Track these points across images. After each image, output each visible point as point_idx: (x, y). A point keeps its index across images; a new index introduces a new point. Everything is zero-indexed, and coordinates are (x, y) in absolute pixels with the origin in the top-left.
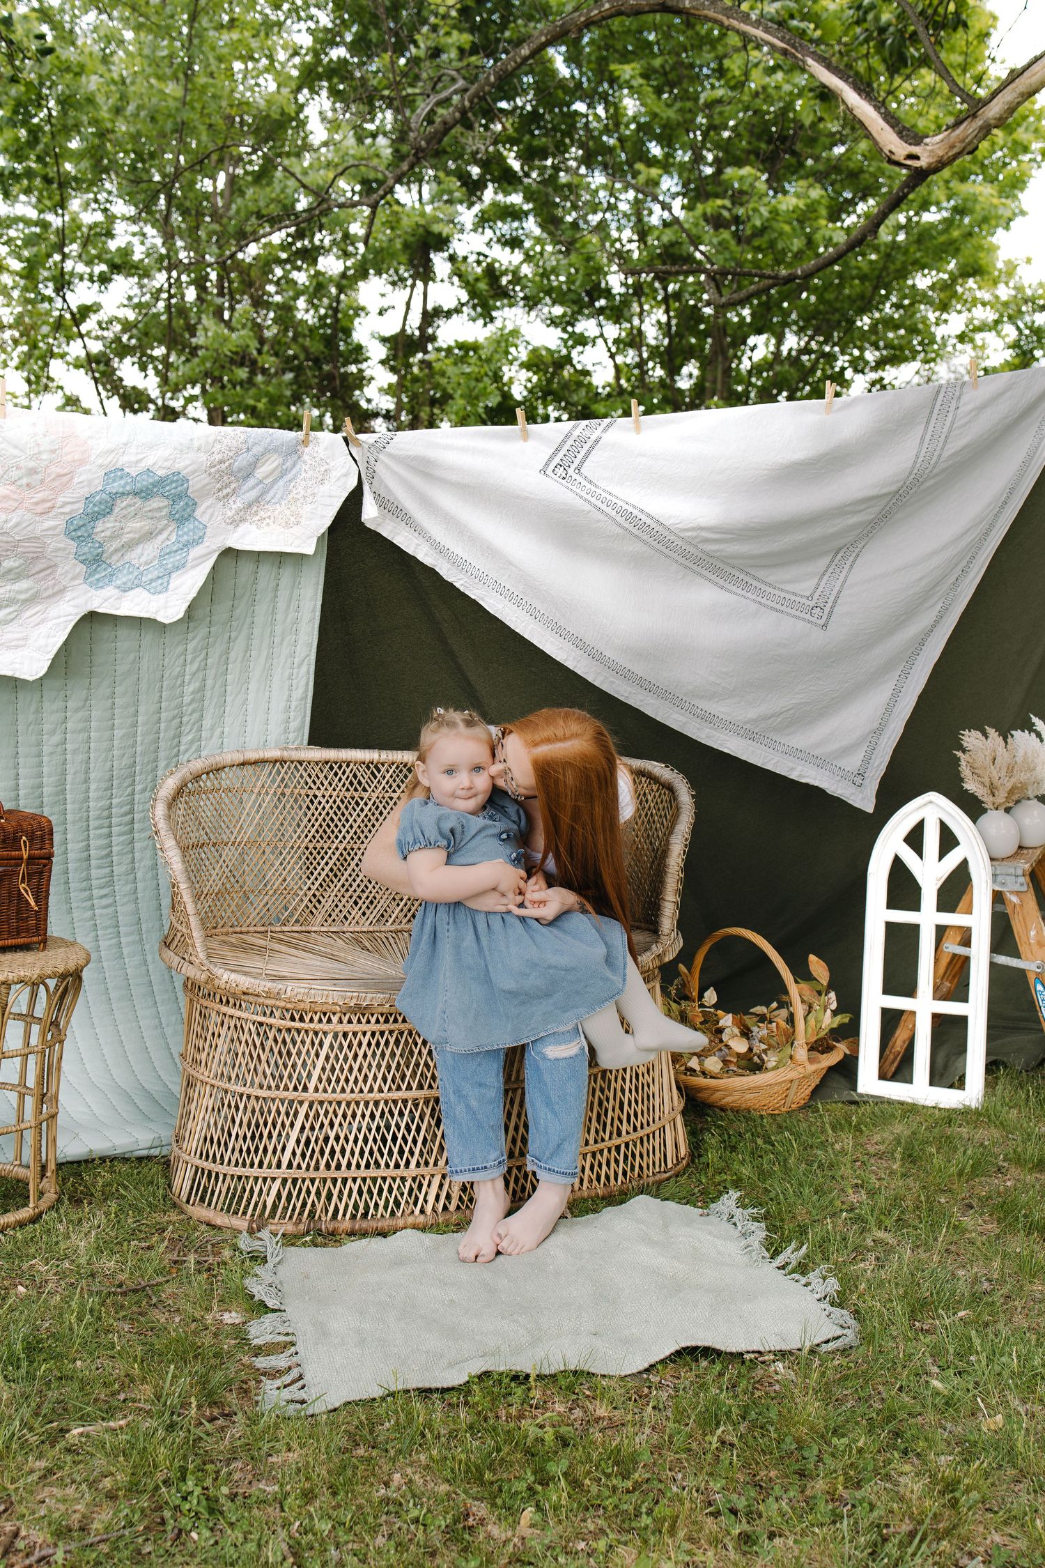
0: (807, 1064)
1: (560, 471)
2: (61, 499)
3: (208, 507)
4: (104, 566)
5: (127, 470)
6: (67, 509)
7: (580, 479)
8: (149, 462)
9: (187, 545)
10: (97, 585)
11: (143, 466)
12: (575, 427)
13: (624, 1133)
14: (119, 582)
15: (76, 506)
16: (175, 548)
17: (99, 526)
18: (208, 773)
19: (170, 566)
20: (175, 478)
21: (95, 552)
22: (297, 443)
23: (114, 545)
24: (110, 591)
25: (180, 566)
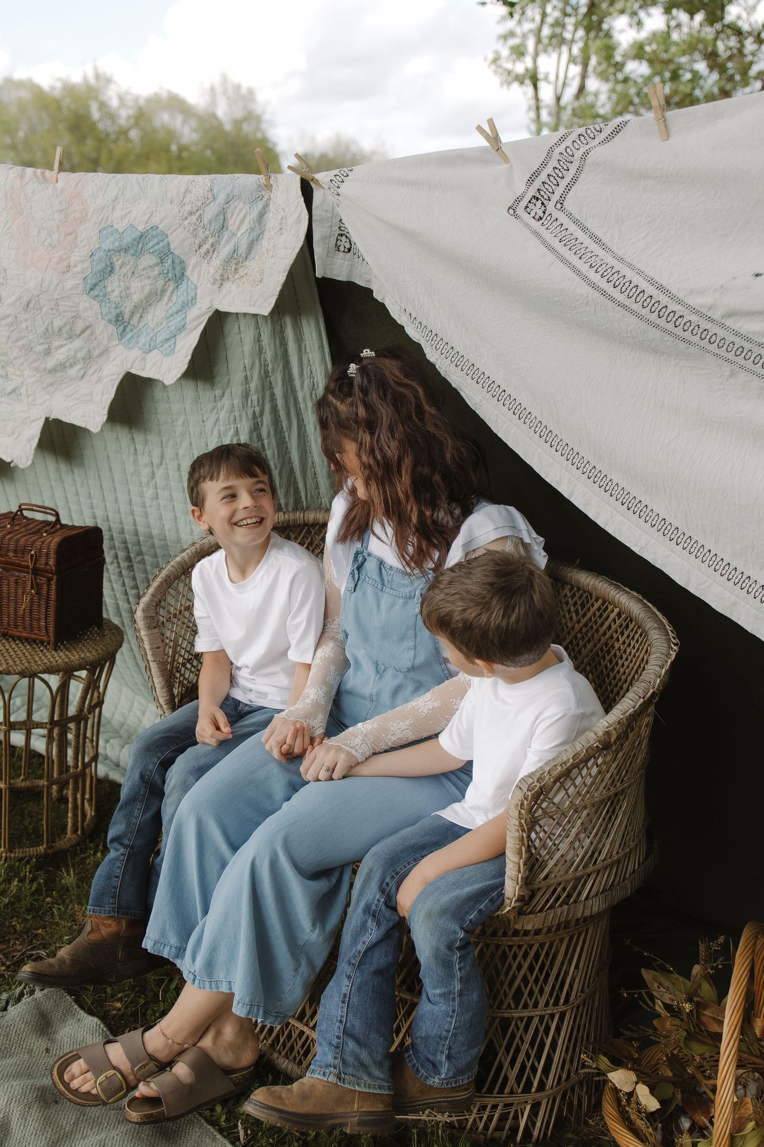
1: (536, 208)
2: (74, 258)
3: (195, 267)
4: (130, 327)
5: (115, 226)
7: (563, 219)
8: (130, 217)
9: (184, 306)
10: (128, 346)
11: (126, 223)
12: (563, 139)
14: (141, 344)
15: (85, 265)
16: (175, 310)
17: (109, 285)
19: (175, 327)
20: (154, 233)
21: (114, 312)
22: (260, 188)
23: (128, 306)
24: (136, 352)
25: (182, 329)
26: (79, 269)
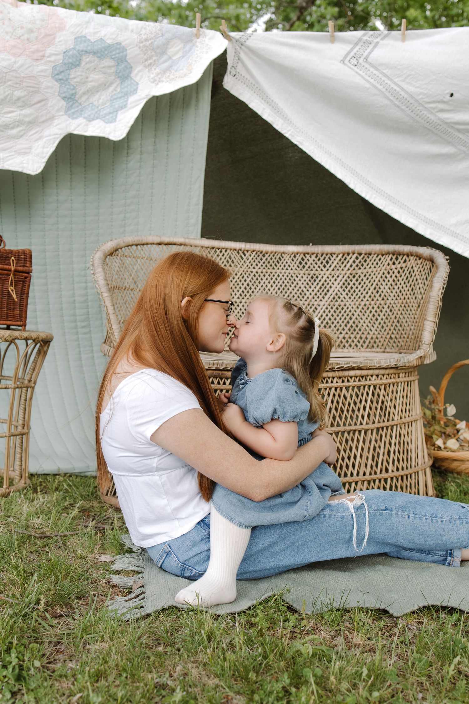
1: (354, 61)
2: (48, 52)
3: (139, 71)
4: (77, 104)
5: (88, 37)
6: (52, 59)
7: (367, 66)
8: (103, 33)
9: (127, 94)
10: (73, 116)
11: (97, 36)
12: (364, 35)
13: (390, 471)
14: (86, 115)
15: (58, 57)
16: (120, 95)
17: (73, 73)
19: (117, 106)
20: (118, 47)
21: (71, 92)
22: (191, 36)
23: (83, 89)
24: (81, 120)
25: (123, 107)
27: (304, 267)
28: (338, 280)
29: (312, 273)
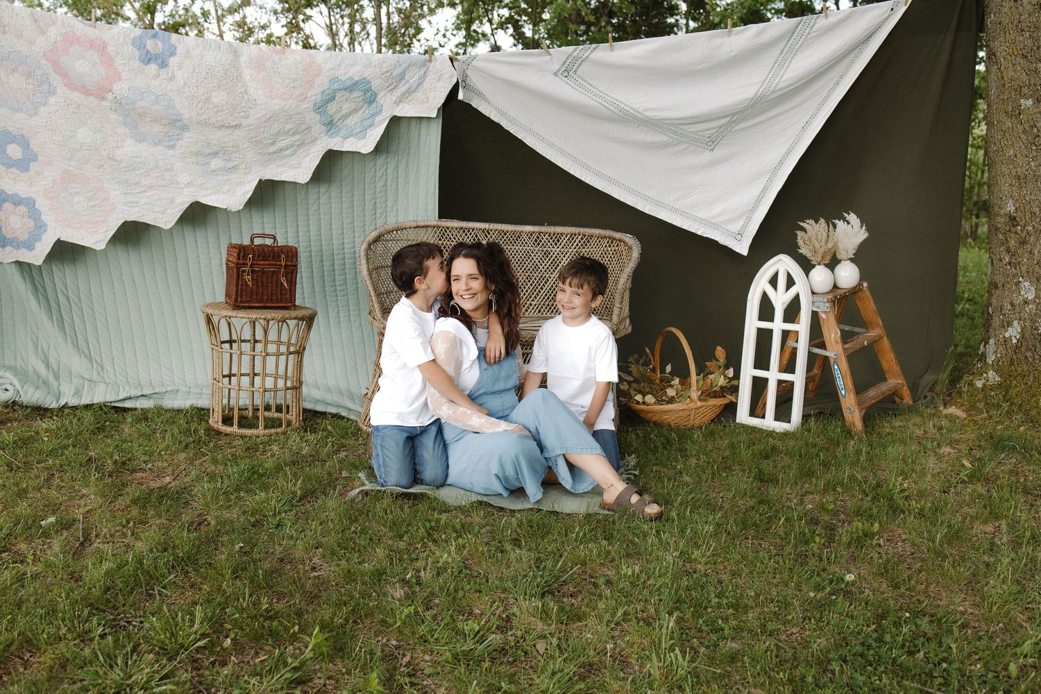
0: (697, 401)
1: (565, 74)
2: (310, 94)
3: (382, 96)
4: (334, 127)
5: (340, 78)
7: (576, 77)
8: (350, 74)
9: (374, 115)
10: (332, 136)
11: (347, 76)
12: (575, 50)
14: (342, 135)
15: (317, 97)
16: (368, 117)
17: (329, 106)
18: (397, 231)
19: (366, 125)
20: (364, 81)
21: (329, 120)
22: (426, 61)
23: (338, 116)
24: (338, 139)
25: (371, 126)
26: (313, 99)
27: (538, 244)
28: (567, 256)
29: (545, 249)
